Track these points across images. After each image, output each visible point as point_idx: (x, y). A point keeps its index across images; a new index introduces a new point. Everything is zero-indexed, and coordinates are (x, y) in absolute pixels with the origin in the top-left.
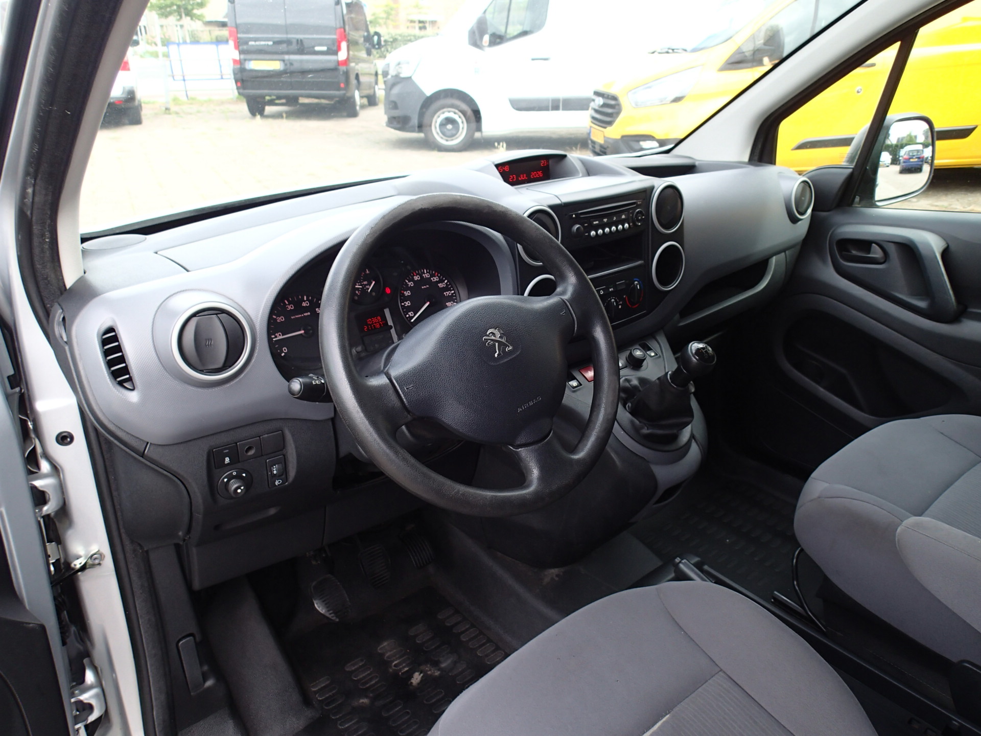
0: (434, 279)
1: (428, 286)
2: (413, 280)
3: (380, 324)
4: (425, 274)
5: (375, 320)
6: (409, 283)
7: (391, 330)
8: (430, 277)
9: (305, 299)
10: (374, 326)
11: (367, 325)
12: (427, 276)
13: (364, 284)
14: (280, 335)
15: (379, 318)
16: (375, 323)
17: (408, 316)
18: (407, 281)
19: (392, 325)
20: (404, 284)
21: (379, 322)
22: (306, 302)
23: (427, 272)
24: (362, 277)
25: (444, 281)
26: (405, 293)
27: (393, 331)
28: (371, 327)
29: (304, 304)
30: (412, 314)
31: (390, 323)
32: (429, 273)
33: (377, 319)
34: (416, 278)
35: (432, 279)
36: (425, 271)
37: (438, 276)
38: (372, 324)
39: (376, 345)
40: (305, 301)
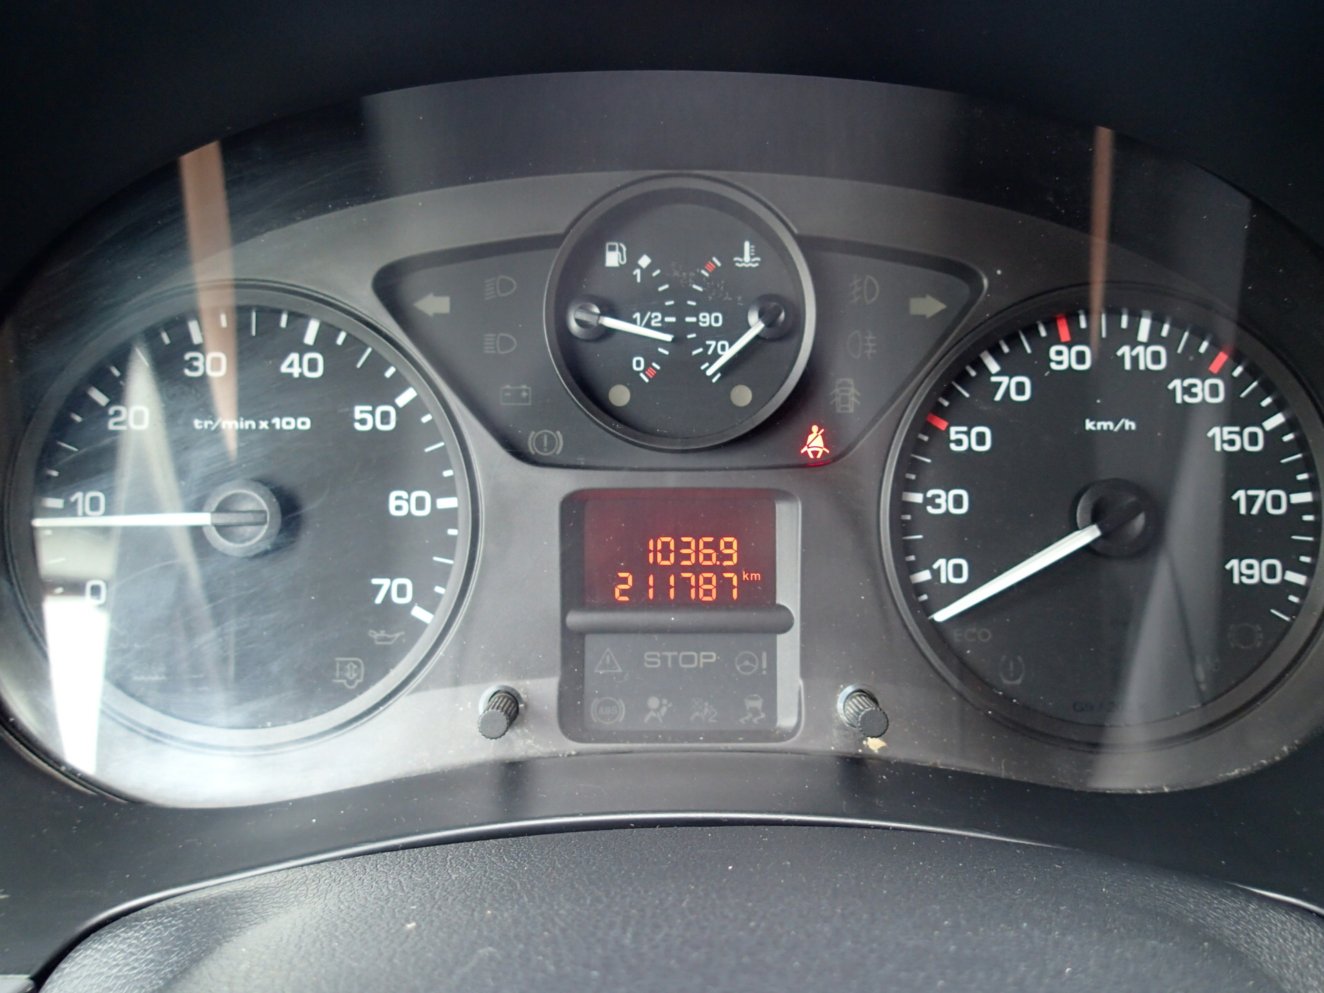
0: (1187, 391)
1: (1130, 425)
2: (1037, 367)
3: (724, 586)
4: (1134, 344)
5: (696, 549)
6: (1004, 380)
7: (781, 639)
8: (1168, 375)
9: (310, 338)
10: (683, 585)
11: (641, 569)
12: (1146, 362)
13: (695, 327)
14: (94, 504)
15: (731, 546)
16: (697, 569)
17: (924, 576)
18: (993, 366)
19: (796, 612)
20: (963, 378)
21: (718, 570)
22: (307, 356)
23: (1154, 338)
24: (700, 280)
25: (1261, 416)
26: (955, 432)
27: (788, 646)
28: (661, 587)
29: (293, 365)
30: (958, 571)
31: (788, 594)
32: (1170, 343)
33: (714, 546)
34: (1063, 358)
35: (1176, 384)
36: (1145, 324)
37: (1224, 374)
38: (677, 568)
39: (653, 702)
40: (303, 349)
